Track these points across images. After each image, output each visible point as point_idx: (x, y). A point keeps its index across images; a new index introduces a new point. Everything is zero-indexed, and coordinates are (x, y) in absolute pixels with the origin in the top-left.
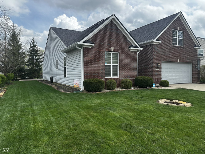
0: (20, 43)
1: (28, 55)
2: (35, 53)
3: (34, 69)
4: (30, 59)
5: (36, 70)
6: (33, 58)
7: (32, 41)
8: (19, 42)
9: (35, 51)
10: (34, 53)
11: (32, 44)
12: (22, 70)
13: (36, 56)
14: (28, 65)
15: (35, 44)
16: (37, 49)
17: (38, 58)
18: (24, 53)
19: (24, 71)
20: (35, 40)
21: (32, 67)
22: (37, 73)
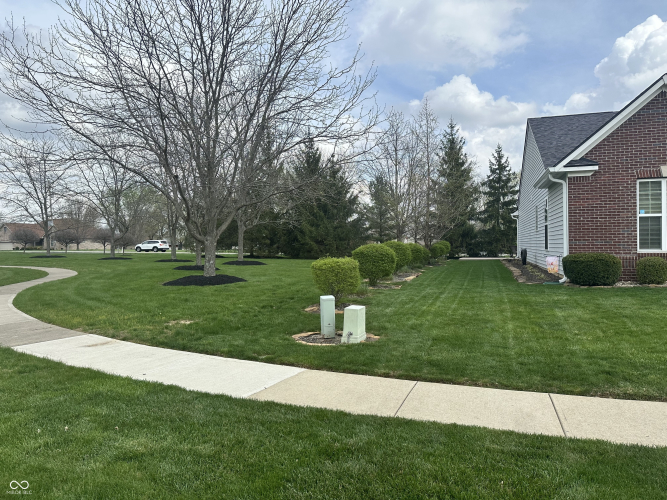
0: (466, 166)
1: (485, 193)
2: (502, 188)
3: (500, 230)
4: (489, 204)
5: (504, 234)
6: (498, 200)
7: (496, 155)
8: (463, 164)
9: (503, 181)
10: (500, 187)
11: (494, 162)
12: (468, 233)
13: (505, 195)
14: (484, 221)
15: (503, 161)
16: (509, 175)
17: (510, 198)
18: (476, 190)
19: (476, 236)
20: (503, 152)
21: (494, 226)
22: (507, 241)
